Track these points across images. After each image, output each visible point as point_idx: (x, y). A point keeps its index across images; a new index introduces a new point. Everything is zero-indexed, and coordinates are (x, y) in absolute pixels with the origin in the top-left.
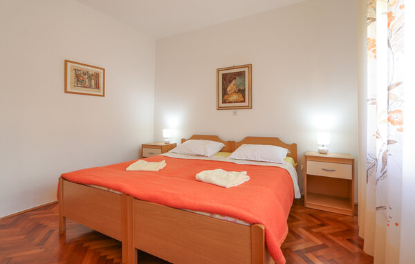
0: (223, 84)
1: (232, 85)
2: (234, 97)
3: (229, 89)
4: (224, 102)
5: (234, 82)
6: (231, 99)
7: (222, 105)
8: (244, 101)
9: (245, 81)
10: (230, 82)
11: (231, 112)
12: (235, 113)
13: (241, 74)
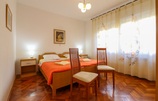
0: (56, 35)
1: (59, 36)
2: (60, 40)
3: (58, 37)
4: (57, 41)
5: (60, 35)
6: (59, 40)
7: (56, 42)
8: (63, 42)
9: (63, 35)
10: (59, 35)
11: (59, 44)
12: (60, 45)
13: (62, 33)
